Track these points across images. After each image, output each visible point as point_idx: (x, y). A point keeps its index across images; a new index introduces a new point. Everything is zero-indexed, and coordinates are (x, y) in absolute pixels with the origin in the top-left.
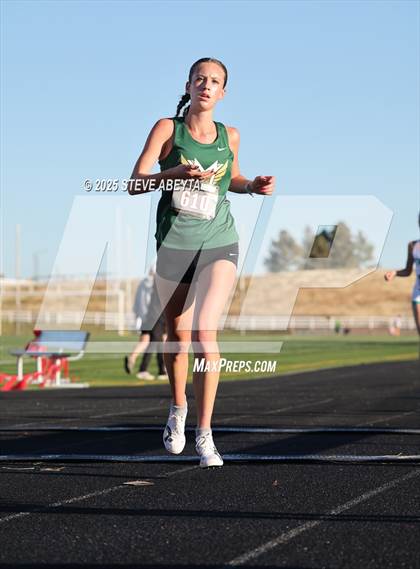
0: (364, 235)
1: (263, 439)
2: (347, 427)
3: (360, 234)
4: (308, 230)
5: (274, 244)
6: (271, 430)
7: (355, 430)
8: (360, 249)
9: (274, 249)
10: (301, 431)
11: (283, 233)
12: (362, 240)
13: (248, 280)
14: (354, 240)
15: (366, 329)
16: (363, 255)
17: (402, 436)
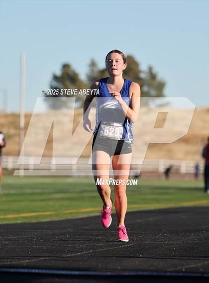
3: (150, 69)
4: (93, 64)
5: (56, 78)
8: (150, 86)
9: (55, 84)
11: (66, 67)
12: (153, 76)
13: (28, 116)
14: (143, 76)
16: (153, 92)
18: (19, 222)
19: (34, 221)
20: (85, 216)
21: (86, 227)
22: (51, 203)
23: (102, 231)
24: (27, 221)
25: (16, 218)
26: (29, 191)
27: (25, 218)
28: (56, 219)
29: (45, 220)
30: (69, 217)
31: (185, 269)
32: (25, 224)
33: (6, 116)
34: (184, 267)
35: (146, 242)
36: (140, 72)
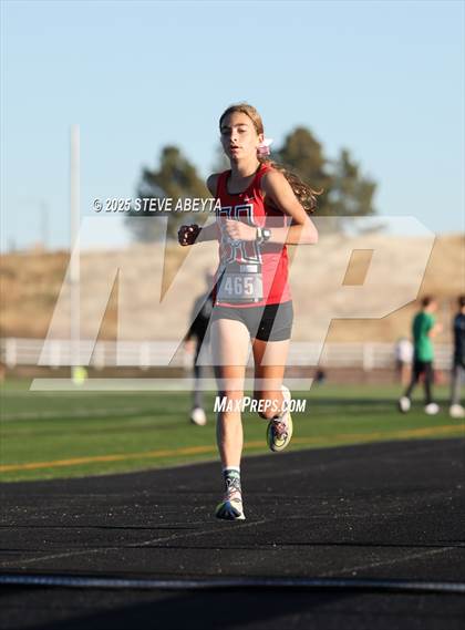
0: (354, 158)
1: (107, 602)
2: (298, 577)
3: (345, 155)
5: (149, 176)
6: (126, 583)
7: (317, 583)
8: (344, 190)
9: (147, 188)
10: (193, 584)
11: (169, 153)
12: (350, 170)
14: (329, 169)
15: (356, 372)
16: (351, 204)
17: (423, 598)
18: (49, 477)
19: (80, 474)
20: (188, 462)
21: (182, 487)
22: (123, 437)
23: (211, 495)
24: (65, 475)
25: (43, 470)
26: (82, 412)
27: (63, 468)
28: (127, 470)
29: (103, 473)
30: (156, 466)
31: (358, 572)
32: (60, 481)
33: (46, 256)
34: (356, 568)
35: (294, 517)
36: (323, 161)
